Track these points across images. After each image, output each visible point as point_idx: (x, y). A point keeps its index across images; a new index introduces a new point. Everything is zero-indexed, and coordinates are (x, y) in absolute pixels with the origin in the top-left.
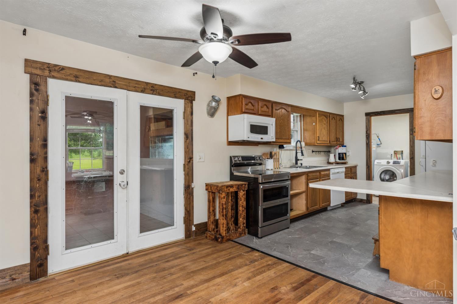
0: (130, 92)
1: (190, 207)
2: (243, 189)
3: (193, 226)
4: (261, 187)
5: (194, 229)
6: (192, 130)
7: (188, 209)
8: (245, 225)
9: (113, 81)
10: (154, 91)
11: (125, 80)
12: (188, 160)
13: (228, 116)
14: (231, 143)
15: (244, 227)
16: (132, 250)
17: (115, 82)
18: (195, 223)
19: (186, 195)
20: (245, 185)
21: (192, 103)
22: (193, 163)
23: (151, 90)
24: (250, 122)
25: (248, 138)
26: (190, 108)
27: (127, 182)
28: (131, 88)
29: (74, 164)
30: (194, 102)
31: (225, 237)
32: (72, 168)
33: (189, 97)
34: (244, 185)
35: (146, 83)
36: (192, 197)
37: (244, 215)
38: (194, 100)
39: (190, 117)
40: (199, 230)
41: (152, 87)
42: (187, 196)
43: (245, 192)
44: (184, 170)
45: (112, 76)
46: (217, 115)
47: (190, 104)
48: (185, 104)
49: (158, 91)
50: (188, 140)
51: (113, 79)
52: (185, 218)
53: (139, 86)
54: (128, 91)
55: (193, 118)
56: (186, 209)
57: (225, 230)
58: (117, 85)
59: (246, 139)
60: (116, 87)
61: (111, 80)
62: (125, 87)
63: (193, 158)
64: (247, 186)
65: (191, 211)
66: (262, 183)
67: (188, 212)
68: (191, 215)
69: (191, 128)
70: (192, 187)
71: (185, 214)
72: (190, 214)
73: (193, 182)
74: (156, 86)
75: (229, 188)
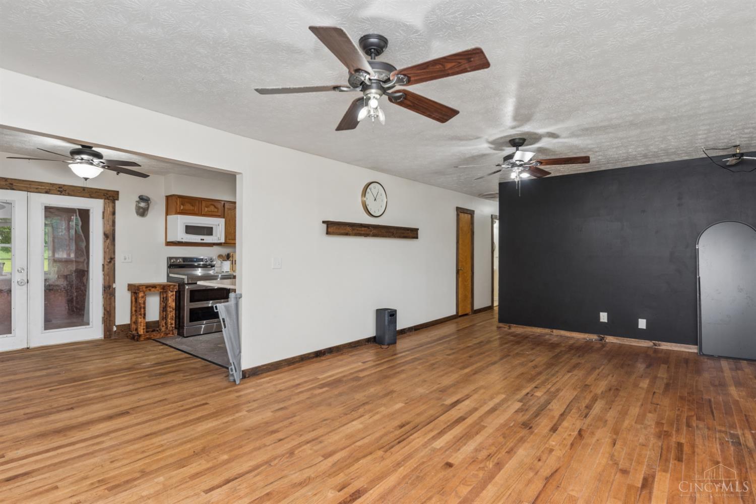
0: (31, 193)
1: (110, 307)
2: (171, 290)
3: (114, 327)
4: (187, 287)
5: (115, 329)
6: (114, 231)
7: (108, 310)
8: (174, 326)
9: (10, 184)
10: (61, 192)
11: (25, 182)
12: (108, 261)
13: (167, 215)
14: (169, 244)
15: (173, 327)
16: (33, 345)
17: (12, 184)
18: (117, 323)
19: (105, 295)
20: (175, 286)
21: (114, 203)
22: (114, 264)
23: (59, 191)
24: (184, 223)
25: (182, 239)
26: (111, 208)
27: (28, 280)
28: (32, 190)
29: (5, 265)
30: (117, 202)
31: (143, 335)
32: (3, 270)
33: (110, 197)
34: (172, 286)
35: (51, 184)
36: (113, 298)
37: (173, 316)
38: (118, 199)
39: (111, 217)
40: (123, 331)
41: (59, 188)
42: (107, 296)
43: (174, 293)
44: (103, 270)
45: (8, 179)
46: (151, 214)
47: (111, 205)
48: (105, 204)
49: (67, 191)
50: (108, 241)
51: (10, 182)
52: (103, 318)
53: (42, 187)
54: (29, 193)
55: (115, 218)
56: (105, 309)
57: (144, 329)
58: (14, 187)
59: (179, 239)
60: (13, 189)
61: (7, 183)
62: (25, 189)
63: (114, 258)
64: (177, 287)
65: (112, 312)
66: (188, 284)
67: (108, 312)
68: (112, 315)
69: (112, 228)
70: (114, 287)
71: (104, 314)
72: (110, 314)
73: (114, 282)
74: (65, 187)
75: (150, 288)
